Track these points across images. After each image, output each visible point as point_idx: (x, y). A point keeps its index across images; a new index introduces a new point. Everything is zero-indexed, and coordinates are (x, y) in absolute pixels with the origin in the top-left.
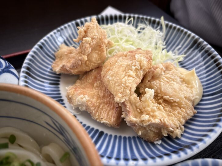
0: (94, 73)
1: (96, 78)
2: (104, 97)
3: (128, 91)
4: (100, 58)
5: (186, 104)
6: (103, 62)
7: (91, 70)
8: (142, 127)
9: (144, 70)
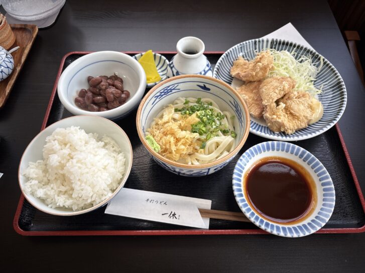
0: (256, 84)
1: (256, 87)
2: (257, 100)
3: (271, 100)
4: (263, 76)
5: (303, 119)
6: (264, 79)
7: (254, 82)
8: (271, 121)
9: (285, 92)
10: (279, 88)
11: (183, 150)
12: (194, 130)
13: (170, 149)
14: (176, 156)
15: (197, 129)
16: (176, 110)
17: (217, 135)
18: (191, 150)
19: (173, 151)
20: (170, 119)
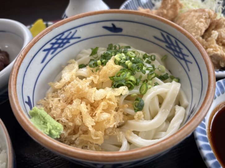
9: (211, 19)
10: (204, 17)
11: (108, 121)
12: (117, 84)
13: (83, 124)
14: (97, 136)
15: (121, 80)
16: (81, 66)
17: (156, 84)
18: (120, 119)
19: (91, 129)
20: (74, 77)
